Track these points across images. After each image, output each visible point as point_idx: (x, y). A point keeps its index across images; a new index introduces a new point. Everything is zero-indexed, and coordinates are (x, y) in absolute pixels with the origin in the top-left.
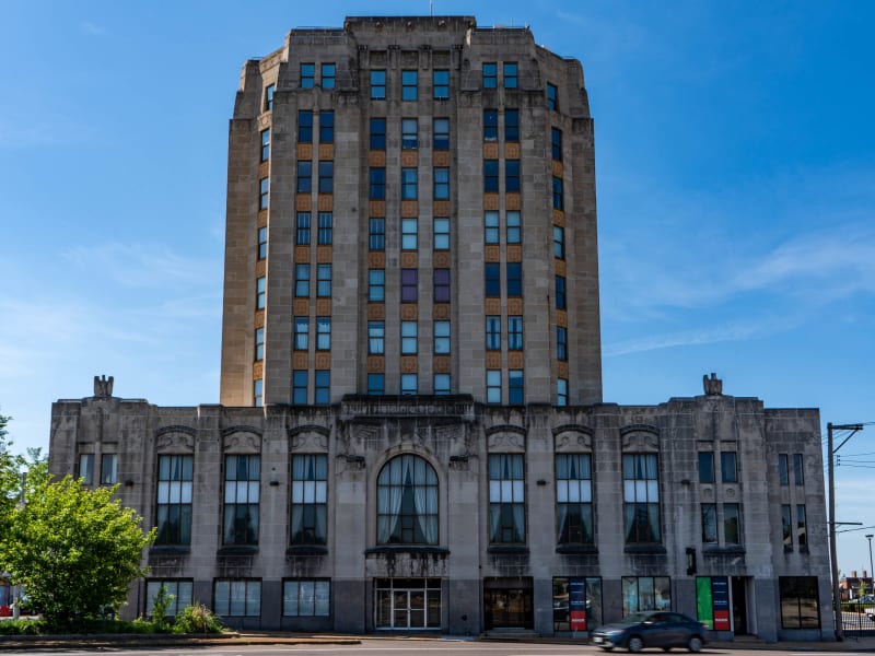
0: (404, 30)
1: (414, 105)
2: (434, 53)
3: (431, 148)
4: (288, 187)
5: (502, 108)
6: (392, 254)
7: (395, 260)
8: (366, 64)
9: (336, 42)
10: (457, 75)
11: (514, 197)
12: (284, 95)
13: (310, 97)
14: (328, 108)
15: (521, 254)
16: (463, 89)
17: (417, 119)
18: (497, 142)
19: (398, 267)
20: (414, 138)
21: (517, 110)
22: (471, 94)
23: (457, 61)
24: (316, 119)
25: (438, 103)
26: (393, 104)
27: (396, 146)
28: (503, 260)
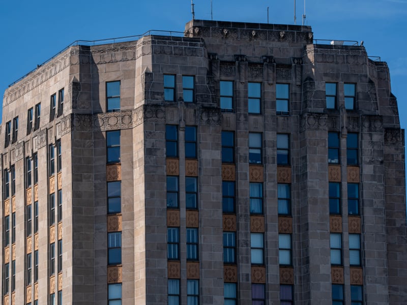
0: (247, 37)
1: (260, 118)
2: (278, 66)
3: (276, 165)
4: (161, 203)
5: (345, 132)
6: (245, 269)
7: (247, 275)
8: (217, 75)
9: (194, 53)
10: (298, 90)
11: (356, 220)
12: (153, 108)
13: (176, 112)
14: (192, 123)
15: (364, 277)
16: (310, 109)
17: (261, 133)
18: (339, 163)
19: (250, 282)
20: (258, 152)
21: (358, 133)
22: (318, 116)
23: (299, 77)
24: (182, 134)
25: (281, 119)
26: (242, 118)
27: (245, 161)
28: (348, 283)
